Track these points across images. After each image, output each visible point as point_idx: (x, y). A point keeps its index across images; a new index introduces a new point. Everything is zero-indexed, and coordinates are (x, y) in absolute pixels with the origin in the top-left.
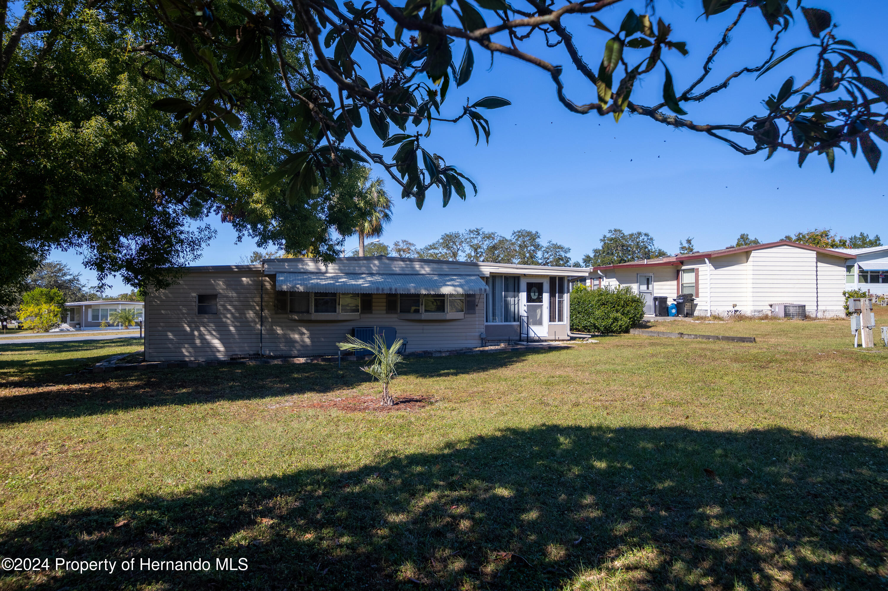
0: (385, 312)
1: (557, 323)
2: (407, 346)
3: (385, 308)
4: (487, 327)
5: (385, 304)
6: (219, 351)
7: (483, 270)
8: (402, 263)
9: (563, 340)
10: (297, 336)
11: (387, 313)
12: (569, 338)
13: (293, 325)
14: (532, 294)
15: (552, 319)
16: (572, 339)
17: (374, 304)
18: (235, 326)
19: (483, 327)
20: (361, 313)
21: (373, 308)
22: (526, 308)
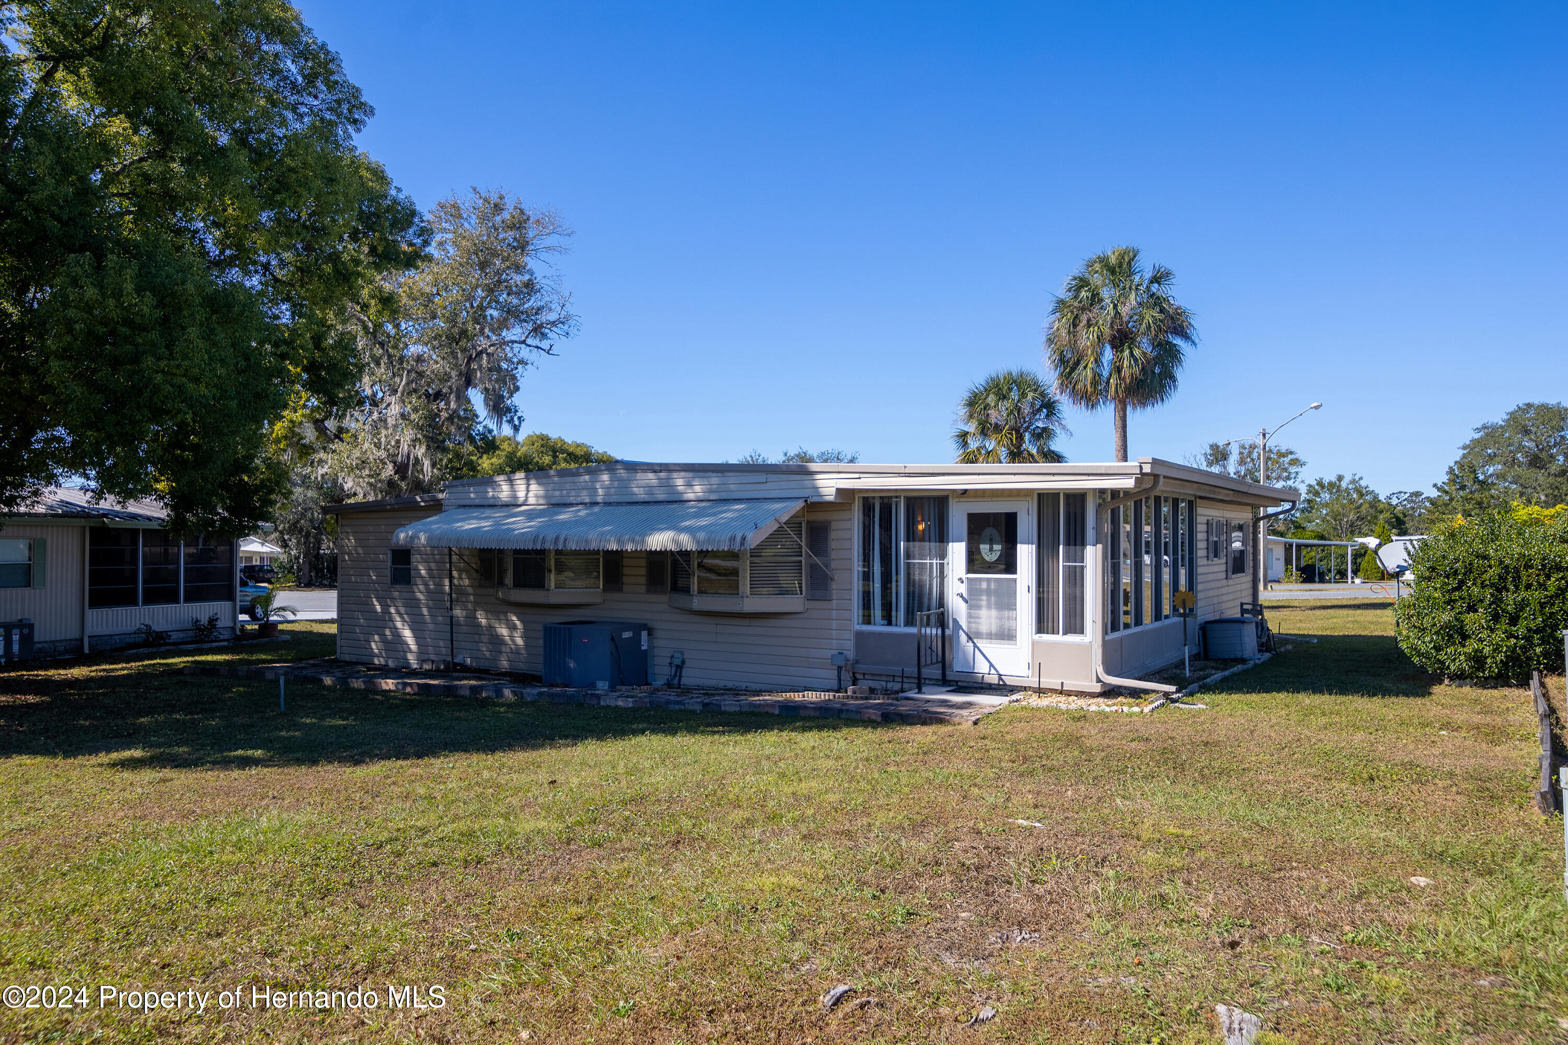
0: (644, 589)
1: (1059, 638)
2: (685, 672)
3: (643, 580)
4: (859, 636)
5: (643, 571)
6: (411, 651)
7: (820, 483)
8: (651, 475)
9: (1081, 694)
10: (504, 631)
11: (649, 591)
12: (1097, 688)
13: (500, 609)
14: (984, 548)
15: (1043, 623)
16: (1110, 692)
17: (626, 571)
18: (429, 607)
19: (851, 636)
20: (604, 590)
21: (625, 579)
22: (963, 589)
